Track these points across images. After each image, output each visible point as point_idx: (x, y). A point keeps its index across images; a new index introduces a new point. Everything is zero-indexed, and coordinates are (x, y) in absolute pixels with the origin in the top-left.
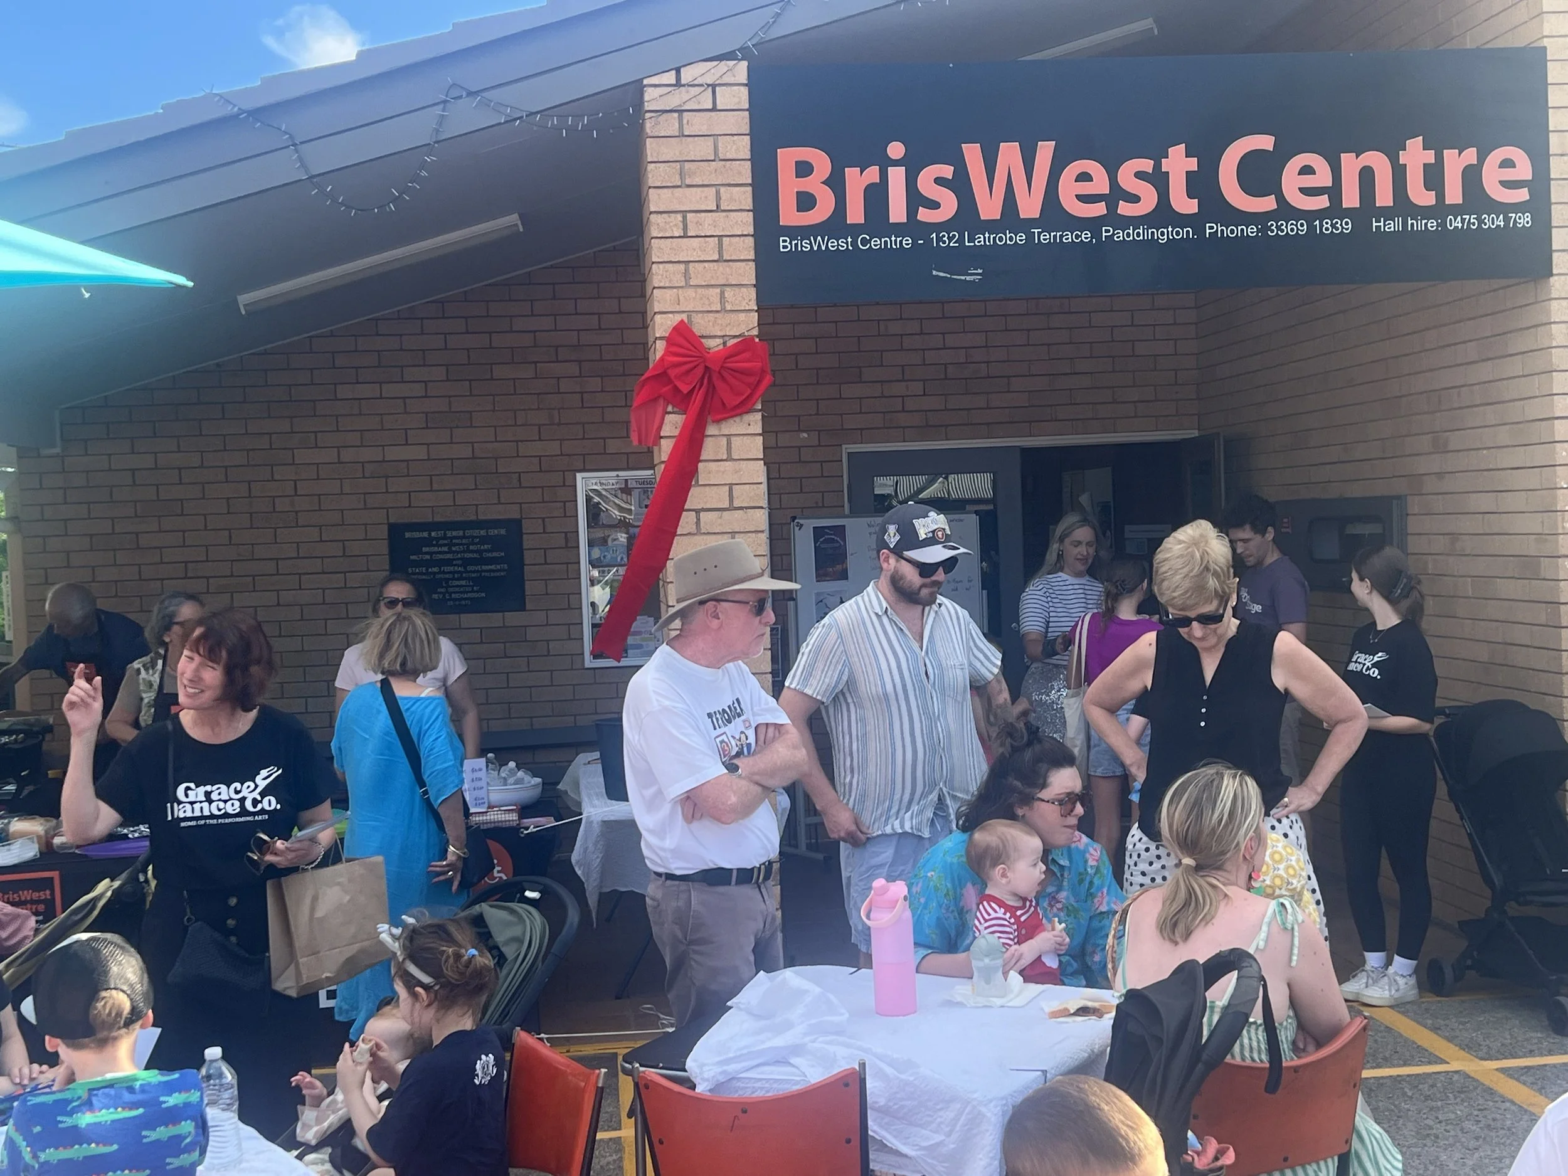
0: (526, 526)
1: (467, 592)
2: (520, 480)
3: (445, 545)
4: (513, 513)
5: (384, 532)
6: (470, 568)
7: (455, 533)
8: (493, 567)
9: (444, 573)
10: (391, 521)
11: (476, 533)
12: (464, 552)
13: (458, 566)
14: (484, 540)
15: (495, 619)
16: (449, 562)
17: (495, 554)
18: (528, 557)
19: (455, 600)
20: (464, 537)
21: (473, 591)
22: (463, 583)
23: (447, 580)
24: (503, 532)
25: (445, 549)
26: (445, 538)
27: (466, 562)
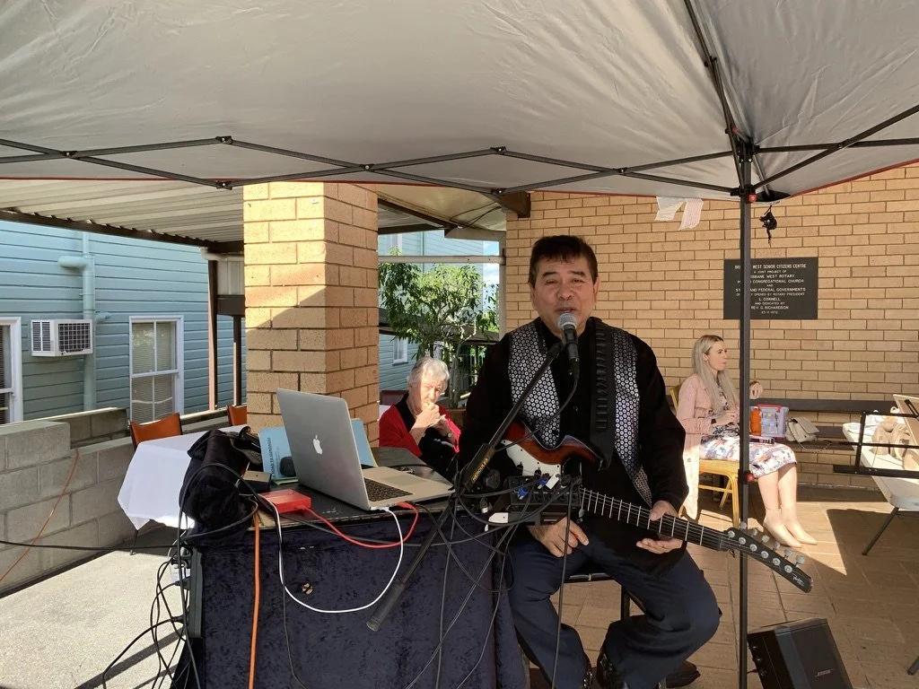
0: (821, 262)
1: (774, 305)
2: (819, 231)
3: (761, 274)
4: (811, 253)
5: (721, 265)
6: (778, 290)
7: (769, 267)
8: (795, 289)
9: (760, 292)
10: (726, 258)
11: (785, 266)
12: (775, 279)
13: (770, 288)
14: (789, 271)
15: (795, 324)
16: (764, 286)
17: (797, 281)
18: (821, 283)
19: (766, 310)
20: (776, 269)
21: (780, 305)
22: (774, 299)
23: (762, 297)
24: (804, 266)
25: (762, 277)
26: (763, 269)
27: (776, 286)
